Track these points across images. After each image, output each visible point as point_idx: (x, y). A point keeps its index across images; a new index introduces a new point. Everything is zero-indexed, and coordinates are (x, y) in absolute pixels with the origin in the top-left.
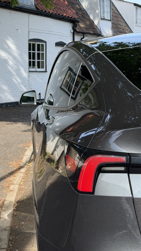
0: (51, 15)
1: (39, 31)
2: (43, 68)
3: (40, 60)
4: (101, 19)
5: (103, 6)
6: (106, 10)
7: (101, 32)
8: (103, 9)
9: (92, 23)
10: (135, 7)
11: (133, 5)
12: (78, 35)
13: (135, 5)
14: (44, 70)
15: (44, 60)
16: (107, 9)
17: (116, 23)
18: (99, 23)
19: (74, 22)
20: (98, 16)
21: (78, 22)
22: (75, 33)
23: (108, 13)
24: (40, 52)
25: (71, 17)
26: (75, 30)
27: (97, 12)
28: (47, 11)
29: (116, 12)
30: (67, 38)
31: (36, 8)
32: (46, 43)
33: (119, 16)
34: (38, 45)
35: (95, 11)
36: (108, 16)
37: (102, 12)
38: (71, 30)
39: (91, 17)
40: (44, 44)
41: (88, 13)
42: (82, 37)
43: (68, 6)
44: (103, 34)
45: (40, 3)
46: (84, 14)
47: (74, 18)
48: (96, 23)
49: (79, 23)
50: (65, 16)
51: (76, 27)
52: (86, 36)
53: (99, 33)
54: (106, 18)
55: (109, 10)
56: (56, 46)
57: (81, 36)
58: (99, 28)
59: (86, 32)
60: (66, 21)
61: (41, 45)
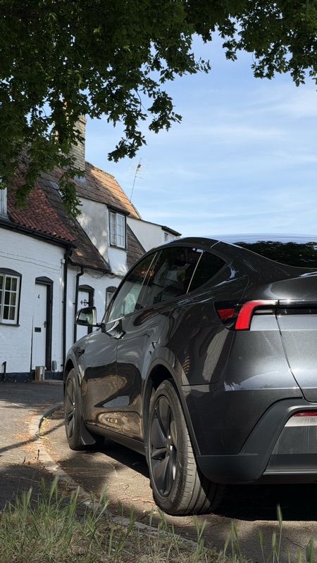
0: (33, 232)
1: (12, 257)
2: (13, 319)
3: (10, 305)
4: (111, 245)
5: (114, 226)
6: (118, 233)
7: (109, 267)
8: (114, 230)
9: (95, 251)
10: (163, 232)
11: (160, 228)
12: (73, 269)
13: (164, 228)
14: (14, 322)
15: (16, 306)
16: (120, 231)
17: (132, 255)
18: (106, 251)
19: (67, 247)
20: (105, 240)
21: (75, 247)
22: (69, 265)
23: (122, 238)
24: (11, 291)
25: (64, 239)
26: (69, 259)
27: (105, 234)
28: (22, 224)
29: (132, 238)
30: (56, 271)
31: (10, 218)
32: (21, 276)
33: (137, 245)
34: (8, 279)
35: (101, 233)
36: (121, 242)
37: (112, 235)
38: (61, 260)
39: (94, 241)
40: (18, 278)
41: (89, 235)
42: (80, 272)
43: (58, 220)
44: (114, 271)
45: (16, 213)
46: (82, 236)
47: (69, 240)
48: (102, 251)
49: (75, 250)
50: (55, 235)
51: (71, 255)
52: (87, 272)
53: (107, 268)
54: (118, 246)
55: (123, 233)
56: (36, 283)
57: (78, 271)
58: (107, 261)
59: (87, 264)
60: (54, 245)
61: (13, 279)
